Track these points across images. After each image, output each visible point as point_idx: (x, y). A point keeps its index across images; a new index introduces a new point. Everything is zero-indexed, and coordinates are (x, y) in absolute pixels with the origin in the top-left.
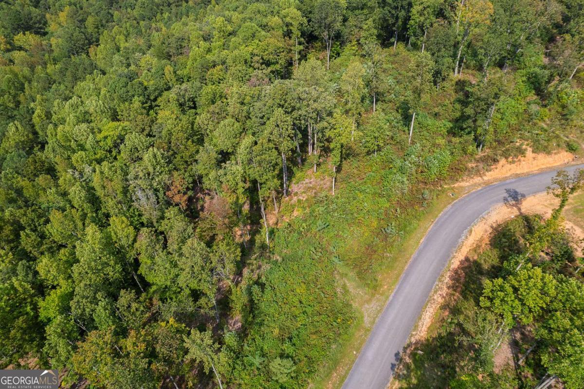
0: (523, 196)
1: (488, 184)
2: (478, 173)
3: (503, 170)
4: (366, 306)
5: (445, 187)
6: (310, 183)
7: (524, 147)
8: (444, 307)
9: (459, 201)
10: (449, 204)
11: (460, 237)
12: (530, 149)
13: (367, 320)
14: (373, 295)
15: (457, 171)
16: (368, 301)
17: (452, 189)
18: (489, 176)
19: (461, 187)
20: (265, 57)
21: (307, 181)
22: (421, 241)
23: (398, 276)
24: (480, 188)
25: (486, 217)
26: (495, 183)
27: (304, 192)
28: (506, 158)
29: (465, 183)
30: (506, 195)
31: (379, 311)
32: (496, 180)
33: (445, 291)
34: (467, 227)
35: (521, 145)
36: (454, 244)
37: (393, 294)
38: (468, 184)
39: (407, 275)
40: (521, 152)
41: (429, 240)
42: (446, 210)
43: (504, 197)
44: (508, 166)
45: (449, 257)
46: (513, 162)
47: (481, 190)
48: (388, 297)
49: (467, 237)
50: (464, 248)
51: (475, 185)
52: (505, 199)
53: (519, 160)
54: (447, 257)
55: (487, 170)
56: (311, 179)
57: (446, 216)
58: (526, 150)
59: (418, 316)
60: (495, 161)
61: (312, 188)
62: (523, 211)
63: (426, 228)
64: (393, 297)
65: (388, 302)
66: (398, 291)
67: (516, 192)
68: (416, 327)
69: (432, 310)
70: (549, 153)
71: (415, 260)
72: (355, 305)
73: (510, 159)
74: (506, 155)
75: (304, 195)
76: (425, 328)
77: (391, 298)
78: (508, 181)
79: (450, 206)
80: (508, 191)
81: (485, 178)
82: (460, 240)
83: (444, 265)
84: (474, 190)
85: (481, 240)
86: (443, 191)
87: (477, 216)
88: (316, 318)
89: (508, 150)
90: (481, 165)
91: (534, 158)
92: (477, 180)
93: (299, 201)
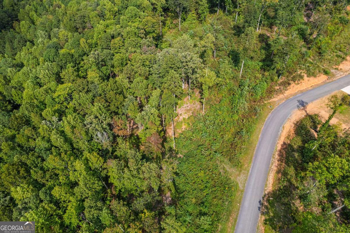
0: (307, 103)
1: (287, 98)
2: (281, 92)
3: (294, 89)
4: (238, 178)
5: (265, 102)
6: (188, 107)
7: (303, 74)
8: (278, 172)
9: (275, 110)
10: (270, 112)
11: (279, 132)
12: (305, 75)
13: (240, 185)
14: (240, 171)
15: (270, 92)
16: (239, 175)
17: (270, 103)
18: (287, 93)
19: (274, 102)
21: (185, 105)
22: (259, 137)
23: (252, 158)
24: (284, 102)
25: (290, 118)
26: (291, 97)
27: (186, 113)
28: (294, 82)
29: (275, 99)
30: (298, 104)
31: (246, 180)
32: (291, 95)
33: (277, 163)
34: (281, 124)
35: (301, 73)
36: (277, 136)
37: (251, 169)
38: (277, 99)
39: (256, 157)
40: (301, 77)
41: (263, 135)
42: (269, 116)
43: (297, 105)
44: (296, 86)
45: (275, 143)
46: (298, 84)
47: (285, 102)
48: (248, 171)
49: (282, 131)
50: (282, 137)
51: (281, 100)
52: (298, 107)
53: (301, 82)
54: (274, 144)
55: (286, 90)
56: (187, 104)
57: (269, 120)
58: (303, 76)
59: (266, 179)
60: (289, 84)
61: (190, 110)
62: (308, 112)
63: (260, 129)
64: (251, 170)
65: (249, 174)
66: (253, 166)
67: (303, 102)
68: (266, 185)
69: (272, 174)
70: (315, 76)
71: (258, 148)
72: (232, 178)
73: (296, 82)
74: (294, 79)
75: (186, 115)
76: (271, 185)
77: (250, 171)
78: (297, 96)
79: (270, 114)
80: (299, 101)
81: (285, 95)
82: (279, 133)
83: (273, 149)
84: (281, 103)
85: (290, 132)
86: (265, 105)
87: (285, 118)
88: (214, 189)
89: (294, 77)
90: (282, 87)
91: (308, 80)
92: (281, 96)
93: (184, 119)
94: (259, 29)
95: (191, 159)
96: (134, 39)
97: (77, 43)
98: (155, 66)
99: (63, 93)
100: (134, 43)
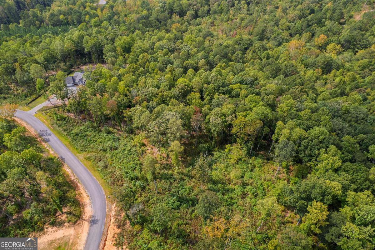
0: (91, 226)
2: (117, 215)
9: (105, 198)
10: (106, 194)
11: (88, 191)
16: (84, 157)
22: (95, 177)
23: (87, 167)
25: (91, 205)
26: (105, 220)
28: (118, 234)
29: (114, 207)
30: (96, 218)
31: (79, 158)
32: (108, 221)
34: (91, 196)
36: (86, 188)
37: (81, 163)
40: (118, 245)
41: (94, 180)
42: (103, 191)
43: (95, 217)
45: (83, 184)
46: (114, 236)
47: (105, 211)
49: (87, 194)
50: (83, 191)
51: (110, 210)
52: (93, 217)
53: (113, 241)
55: (115, 220)
57: (100, 190)
58: (118, 248)
60: (118, 227)
64: (80, 163)
65: (80, 161)
66: (82, 165)
67: (96, 223)
68: (68, 167)
71: (89, 173)
76: (66, 169)
77: (81, 162)
79: (104, 193)
80: (98, 220)
84: (107, 207)
85: (82, 198)
87: (93, 202)
90: (120, 218)
92: (113, 213)
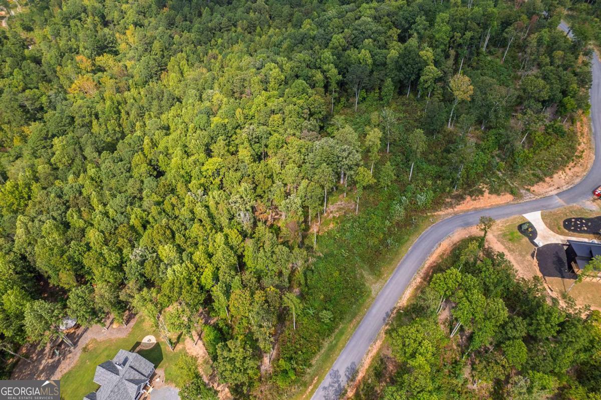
1: (456, 214)
2: (451, 205)
3: (468, 204)
4: (374, 285)
5: (429, 214)
6: (341, 205)
7: (484, 189)
8: (417, 289)
9: (436, 224)
11: (433, 248)
12: (487, 191)
13: (373, 293)
14: (378, 280)
15: (437, 204)
16: (375, 283)
17: (433, 216)
18: (458, 208)
19: (439, 215)
20: (312, 110)
21: (339, 203)
22: (409, 249)
23: (394, 269)
24: (451, 216)
25: (451, 236)
26: (461, 214)
27: (337, 211)
28: (471, 197)
29: (442, 213)
31: (381, 289)
32: (462, 211)
33: (419, 280)
34: (438, 241)
35: (483, 187)
36: (429, 252)
38: (444, 213)
39: (399, 268)
40: (481, 192)
42: (427, 229)
44: (472, 202)
46: (475, 200)
48: (386, 281)
49: (437, 248)
50: (434, 254)
51: (448, 214)
53: (479, 199)
54: (424, 260)
55: (457, 205)
56: (342, 201)
57: (426, 234)
58: (484, 191)
59: (403, 292)
60: (463, 199)
61: (343, 209)
62: (474, 233)
63: (413, 241)
64: (390, 281)
65: (386, 284)
68: (401, 298)
69: (411, 289)
70: (499, 195)
71: (405, 260)
72: (367, 285)
73: (473, 198)
74: (471, 194)
75: (337, 213)
76: (406, 299)
77: (388, 281)
78: (469, 213)
79: (430, 227)
81: (456, 210)
82: (433, 250)
83: (421, 264)
84: (446, 218)
85: (445, 251)
86: (427, 217)
87: (446, 235)
88: (345, 290)
89: (472, 191)
90: (454, 201)
91: (489, 198)
92: (450, 210)
93: (334, 217)
94: (451, 125)
95: (329, 259)
96: (295, 120)
97: (233, 112)
98: (311, 155)
99: (212, 167)
100: (295, 124)
